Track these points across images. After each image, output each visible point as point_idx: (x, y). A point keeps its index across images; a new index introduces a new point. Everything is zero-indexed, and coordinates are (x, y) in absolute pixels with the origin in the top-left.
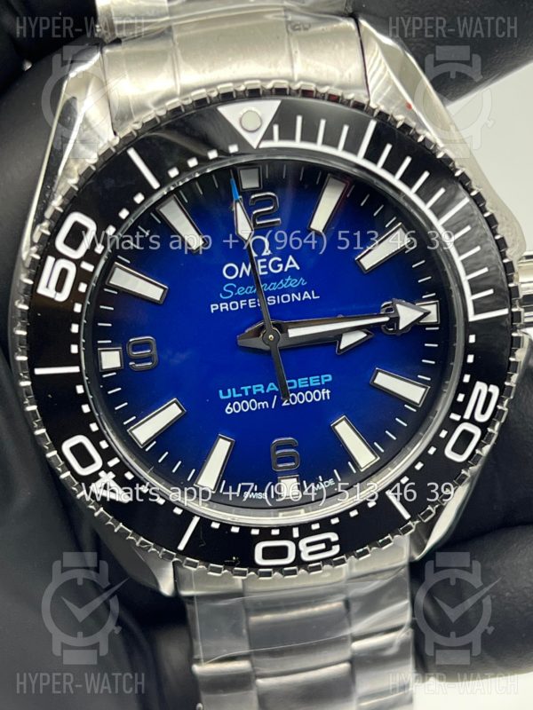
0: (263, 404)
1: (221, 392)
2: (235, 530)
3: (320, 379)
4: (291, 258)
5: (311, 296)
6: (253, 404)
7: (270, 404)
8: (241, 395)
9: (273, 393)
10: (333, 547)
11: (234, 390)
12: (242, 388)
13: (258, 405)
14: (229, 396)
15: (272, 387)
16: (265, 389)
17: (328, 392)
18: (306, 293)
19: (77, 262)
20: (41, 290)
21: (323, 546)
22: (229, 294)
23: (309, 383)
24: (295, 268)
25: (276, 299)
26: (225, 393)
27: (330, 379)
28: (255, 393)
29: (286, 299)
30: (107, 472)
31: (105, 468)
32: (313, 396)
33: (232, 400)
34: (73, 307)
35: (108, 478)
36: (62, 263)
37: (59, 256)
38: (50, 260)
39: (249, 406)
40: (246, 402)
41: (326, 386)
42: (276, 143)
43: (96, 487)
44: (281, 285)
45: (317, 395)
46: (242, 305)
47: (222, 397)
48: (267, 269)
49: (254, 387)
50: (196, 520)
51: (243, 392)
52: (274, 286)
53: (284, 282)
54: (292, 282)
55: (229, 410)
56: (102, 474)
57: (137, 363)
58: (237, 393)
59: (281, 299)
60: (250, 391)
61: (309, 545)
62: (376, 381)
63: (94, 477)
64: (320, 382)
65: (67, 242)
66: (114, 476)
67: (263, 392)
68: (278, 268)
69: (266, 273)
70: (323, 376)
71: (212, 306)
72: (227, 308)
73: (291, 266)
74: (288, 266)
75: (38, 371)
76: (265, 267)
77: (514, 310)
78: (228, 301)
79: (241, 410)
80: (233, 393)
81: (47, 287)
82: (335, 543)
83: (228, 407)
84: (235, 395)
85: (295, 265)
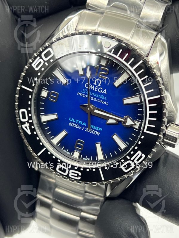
0: (80, 127)
1: (70, 118)
2: (54, 157)
3: (99, 128)
4: (105, 90)
5: (106, 103)
6: (77, 126)
7: (82, 129)
8: (75, 122)
9: (84, 126)
10: (79, 177)
11: (74, 119)
12: (76, 120)
13: (78, 127)
14: (72, 121)
15: (84, 124)
16: (82, 123)
17: (99, 133)
18: (105, 102)
19: (45, 61)
20: (33, 65)
21: (76, 175)
22: (84, 92)
23: (95, 128)
24: (105, 93)
25: (96, 100)
26: (71, 119)
27: (101, 130)
28: (79, 123)
29: (99, 101)
30: (28, 123)
31: (28, 122)
32: (94, 132)
33: (72, 122)
34: (38, 73)
35: (27, 125)
36: (41, 60)
37: (41, 58)
38: (39, 58)
39: (76, 126)
40: (76, 124)
41: (99, 131)
42: (111, 54)
43: (24, 126)
44: (99, 96)
45: (96, 133)
46: (86, 96)
47: (70, 120)
48: (97, 90)
49: (80, 121)
50: (45, 149)
51: (76, 121)
52: (97, 96)
53: (101, 96)
54: (103, 97)
55: (70, 124)
56: (26, 123)
57: (51, 98)
58: (74, 121)
59: (98, 100)
60: (78, 122)
61: (72, 172)
62: (113, 137)
63: (24, 123)
64: (98, 129)
65: (45, 55)
66: (29, 125)
67: (81, 124)
68: (100, 91)
69: (97, 91)
70: (100, 128)
71: (78, 93)
72: (82, 95)
73: (105, 92)
74: (103, 92)
75: (23, 87)
76: (97, 89)
77: (160, 135)
78: (83, 94)
79: (73, 126)
80: (73, 120)
81: (35, 65)
82: (80, 176)
83: (70, 123)
84: (73, 121)
85: (106, 93)
